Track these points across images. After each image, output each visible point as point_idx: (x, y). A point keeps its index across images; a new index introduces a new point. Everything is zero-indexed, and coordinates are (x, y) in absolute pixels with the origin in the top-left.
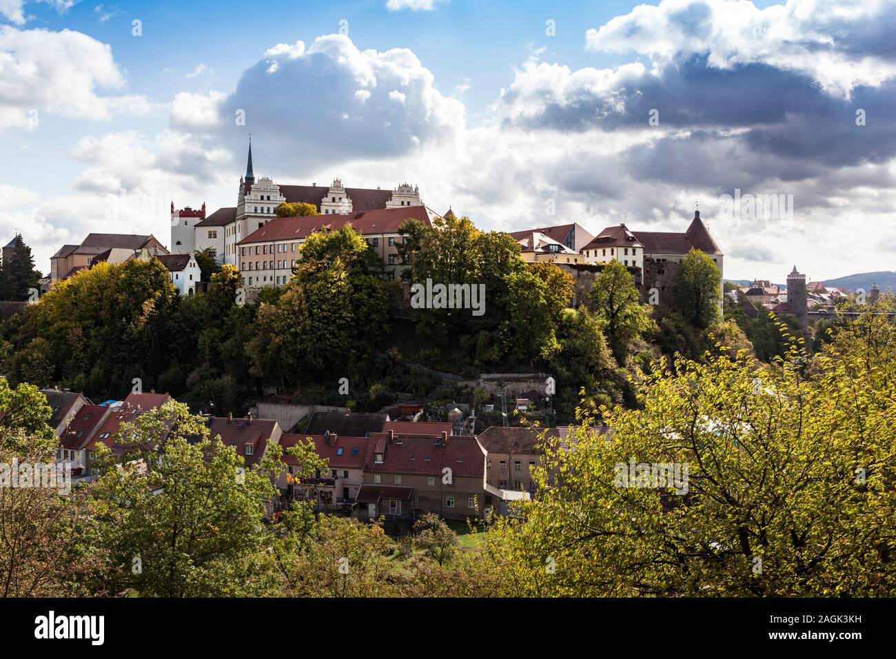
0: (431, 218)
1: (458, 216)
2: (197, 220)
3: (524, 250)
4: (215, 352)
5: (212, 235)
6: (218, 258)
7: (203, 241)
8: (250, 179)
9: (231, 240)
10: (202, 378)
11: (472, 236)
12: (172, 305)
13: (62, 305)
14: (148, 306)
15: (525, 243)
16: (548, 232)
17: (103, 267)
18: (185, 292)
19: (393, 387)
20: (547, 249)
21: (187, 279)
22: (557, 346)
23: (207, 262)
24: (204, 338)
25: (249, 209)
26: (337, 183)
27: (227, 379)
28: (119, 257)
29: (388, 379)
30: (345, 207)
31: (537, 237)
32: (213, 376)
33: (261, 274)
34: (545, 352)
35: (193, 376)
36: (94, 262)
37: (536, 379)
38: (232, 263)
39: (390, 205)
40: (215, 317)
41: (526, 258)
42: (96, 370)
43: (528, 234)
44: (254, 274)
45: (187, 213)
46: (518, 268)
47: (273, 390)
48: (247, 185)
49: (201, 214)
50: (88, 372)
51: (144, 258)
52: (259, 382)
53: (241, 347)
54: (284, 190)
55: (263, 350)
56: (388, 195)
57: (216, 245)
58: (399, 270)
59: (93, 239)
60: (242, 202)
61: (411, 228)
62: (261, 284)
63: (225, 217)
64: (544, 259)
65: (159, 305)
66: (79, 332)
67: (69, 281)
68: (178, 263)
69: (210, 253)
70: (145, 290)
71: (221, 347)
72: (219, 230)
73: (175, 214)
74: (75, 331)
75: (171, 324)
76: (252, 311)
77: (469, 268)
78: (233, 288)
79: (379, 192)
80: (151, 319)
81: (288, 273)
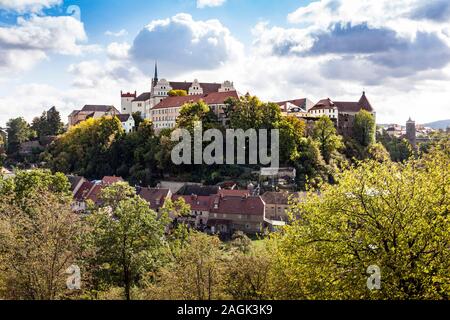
0: (239, 96)
1: (252, 96)
2: (133, 98)
3: (283, 110)
4: (142, 158)
5: (140, 105)
6: (142, 115)
7: (135, 108)
8: (156, 79)
9: (148, 107)
10: (136, 170)
11: (259, 104)
12: (122, 138)
13: (73, 137)
14: (112, 138)
15: (282, 107)
16: (293, 102)
17: (91, 120)
18: (128, 131)
19: (222, 174)
20: (293, 110)
21: (128, 126)
22: (297, 155)
23: (137, 118)
24: (136, 152)
25: (156, 93)
26: (196, 81)
27: (147, 170)
28: (98, 116)
29: (220, 170)
30: (200, 91)
31: (288, 104)
32: (141, 169)
33: (162, 123)
34: (292, 158)
35: (132, 169)
36: (87, 118)
37: (288, 170)
38: (148, 118)
39: (220, 90)
40: (141, 142)
41: (283, 114)
42: (89, 167)
43: (284, 103)
44: (158, 122)
45: (128, 95)
46: (279, 119)
47: (168, 175)
48: (155, 82)
49: (134, 95)
50: (85, 167)
51: (109, 117)
52: (161, 172)
53: (153, 156)
54: (171, 84)
55: (163, 157)
56: (219, 86)
57: (141, 109)
58: (224, 120)
59: (87, 108)
60: (153, 90)
61: (229, 101)
62: (162, 127)
63: (145, 97)
64: (292, 114)
65: (116, 137)
66: (81, 149)
67: (77, 126)
68: (124, 118)
69: (139, 113)
70: (110, 130)
71: (144, 156)
72: (143, 102)
73: (123, 96)
74: (79, 149)
75: (122, 145)
76: (158, 140)
77: (257, 119)
78: (149, 129)
79: (215, 84)
80: (113, 143)
81: (174, 122)
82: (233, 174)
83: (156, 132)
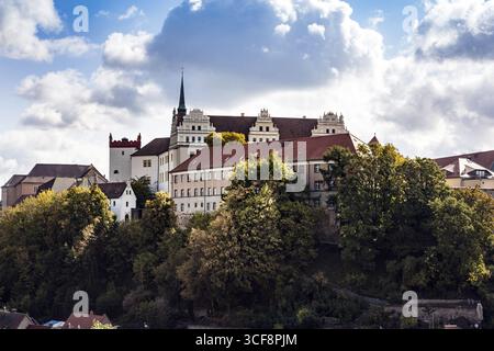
0: (356, 145)
1: (383, 143)
2: (134, 150)
3: (450, 175)
4: (150, 276)
5: (147, 164)
6: (152, 185)
7: (138, 171)
8: (182, 111)
9: (164, 168)
10: (137, 301)
11: (399, 162)
12: (111, 234)
13: (11, 231)
14: (88, 232)
15: (450, 168)
16: (475, 157)
17: (47, 196)
18: (121, 218)
19: (319, 310)
20: (473, 175)
21: (122, 207)
22: (485, 271)
23: (142, 190)
24: (140, 262)
25: (181, 139)
26: (264, 113)
27: (160, 302)
28: (62, 186)
29: (315, 303)
30: (274, 134)
31: (463, 163)
32: (147, 299)
33: (192, 200)
34: (473, 278)
35: (129, 298)
36: (39, 191)
37: (464, 305)
38: (165, 191)
39: (315, 133)
40: (149, 242)
41: (451, 183)
42: (40, 292)
43: (454, 160)
44: (185, 200)
45: (125, 143)
46: (443, 194)
47: (203, 313)
48: (180, 116)
49: (137, 144)
50: (33, 294)
51: (84, 188)
52: (190, 304)
53: (173, 270)
54: (214, 120)
55: (195, 274)
56: (313, 123)
57: (151, 173)
58: (325, 196)
59: (40, 170)
60: (175, 132)
61: (336, 156)
62: (192, 210)
63: (159, 147)
64: (470, 185)
65: (97, 231)
66: (25, 256)
67: (17, 209)
68: (115, 190)
69: (145, 181)
70: (86, 216)
71: (155, 271)
72: (154, 159)
73: (113, 144)
74: (22, 255)
75: (109, 248)
76: (183, 237)
77: (396, 193)
78: (165, 215)
79: (304, 120)
80: (91, 243)
81: (218, 200)
82: (343, 312)
83: (179, 221)
